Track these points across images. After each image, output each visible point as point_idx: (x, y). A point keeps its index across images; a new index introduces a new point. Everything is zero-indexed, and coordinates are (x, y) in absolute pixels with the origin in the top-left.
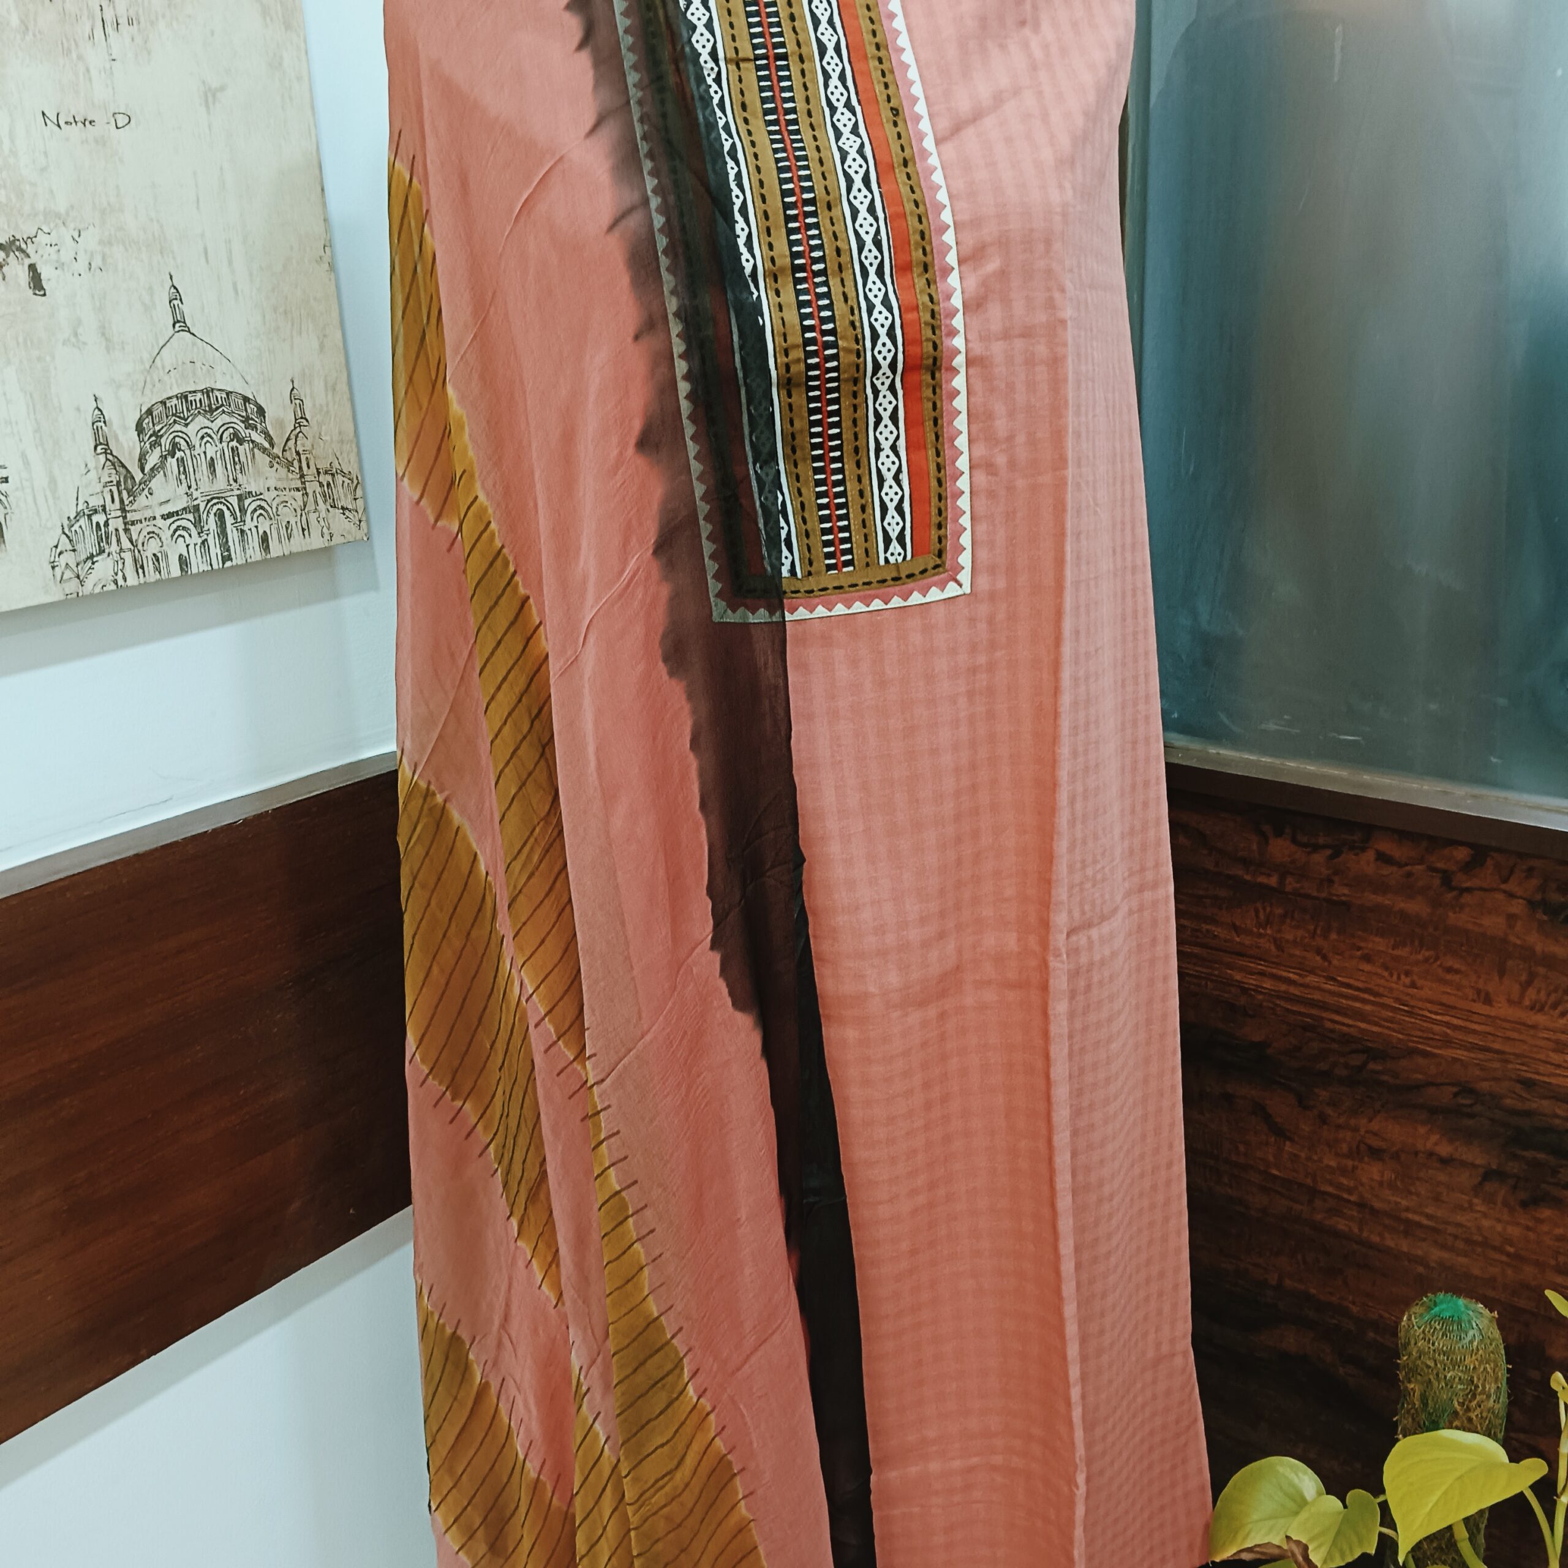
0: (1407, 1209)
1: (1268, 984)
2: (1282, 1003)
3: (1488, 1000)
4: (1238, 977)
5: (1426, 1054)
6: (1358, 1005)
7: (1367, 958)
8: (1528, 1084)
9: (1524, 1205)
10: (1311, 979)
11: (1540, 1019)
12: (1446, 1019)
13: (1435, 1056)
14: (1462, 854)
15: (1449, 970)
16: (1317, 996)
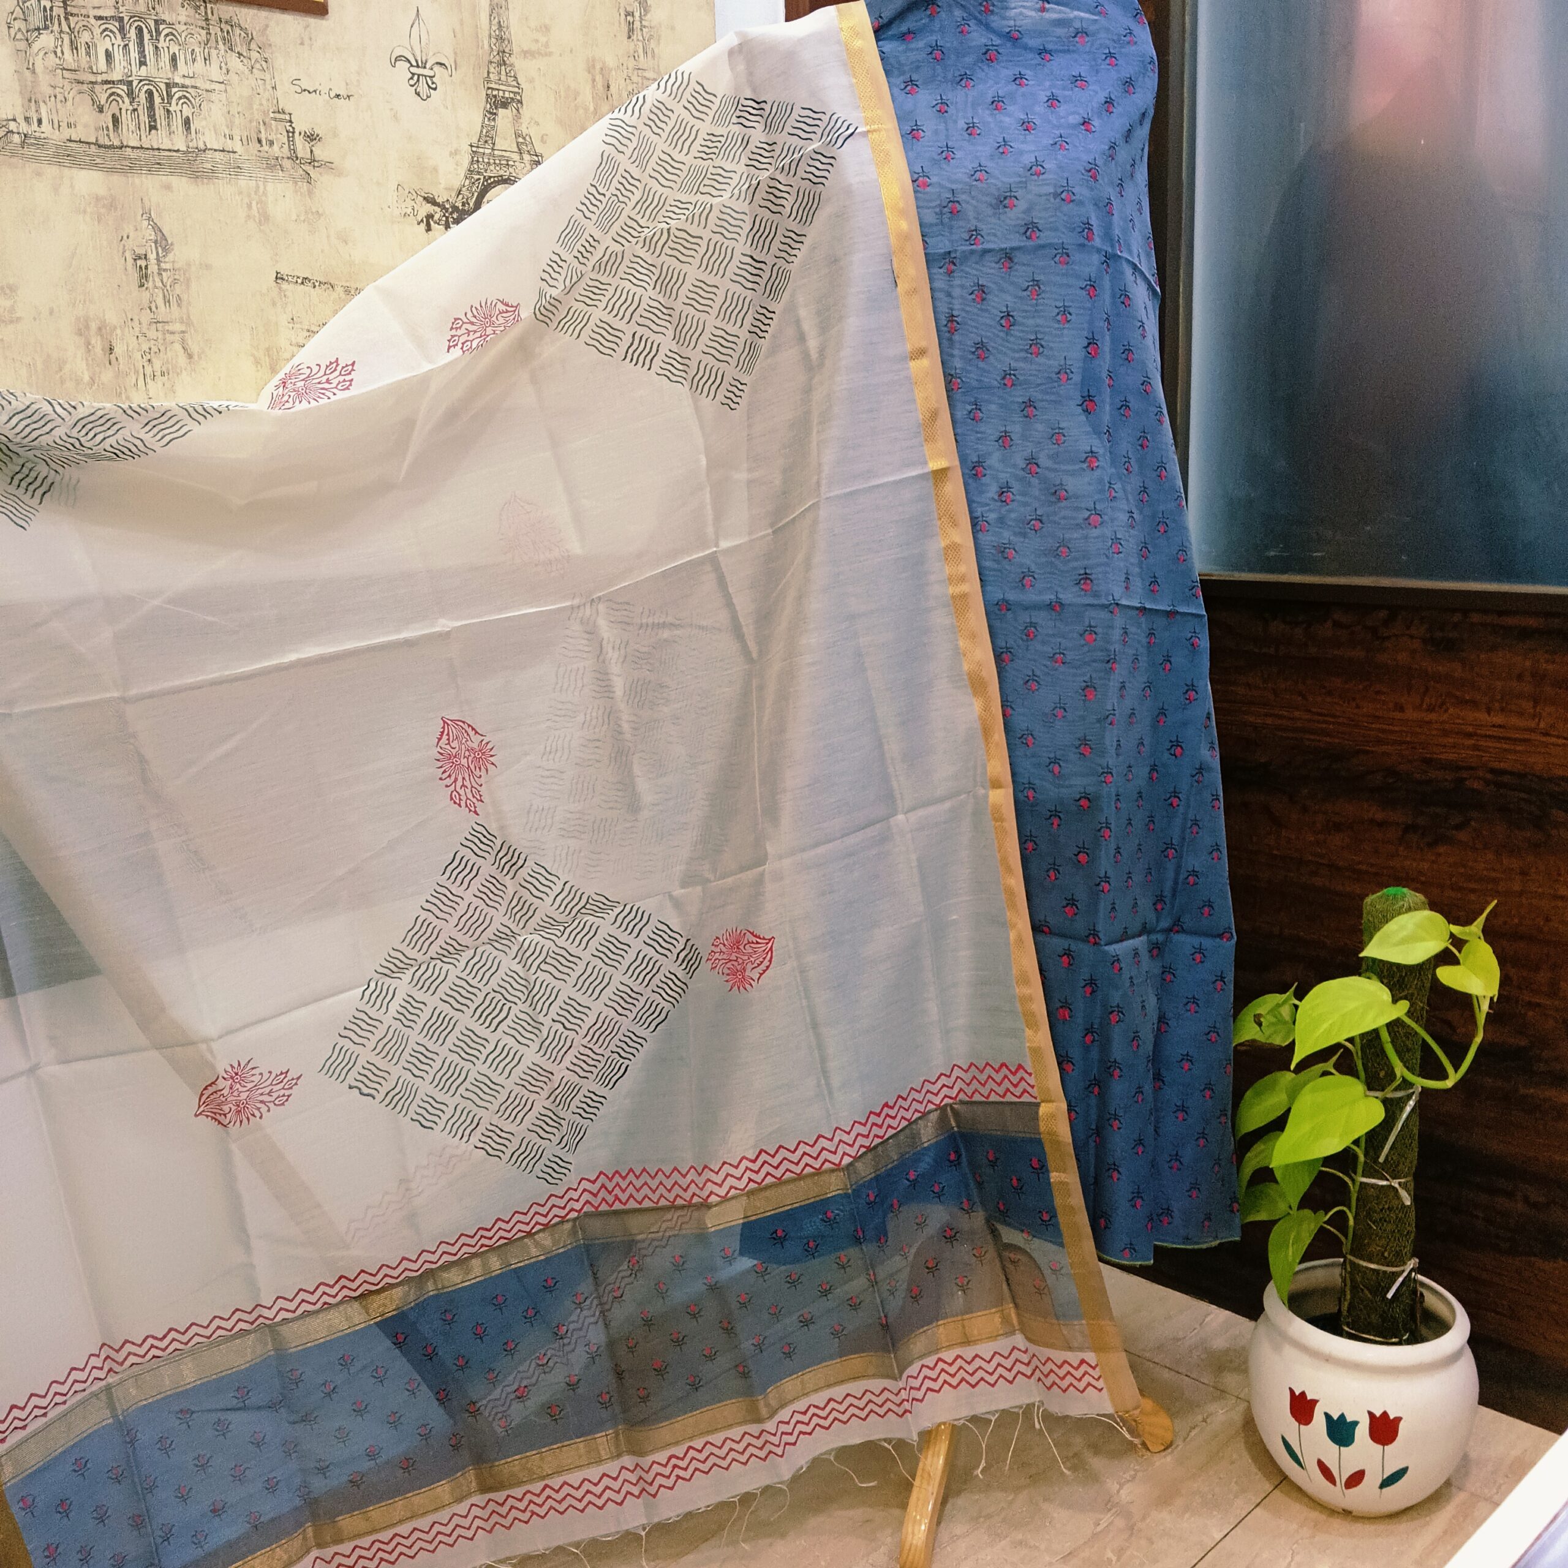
0: (1360, 863)
1: (1269, 721)
2: (1280, 733)
3: (1402, 709)
4: (1251, 719)
5: (1367, 752)
6: (1324, 726)
7: (1329, 693)
8: (1428, 761)
9: (1430, 845)
10: (1297, 714)
11: (1433, 716)
12: (1378, 726)
13: (1372, 752)
14: (1383, 614)
15: (1378, 693)
16: (1299, 724)
